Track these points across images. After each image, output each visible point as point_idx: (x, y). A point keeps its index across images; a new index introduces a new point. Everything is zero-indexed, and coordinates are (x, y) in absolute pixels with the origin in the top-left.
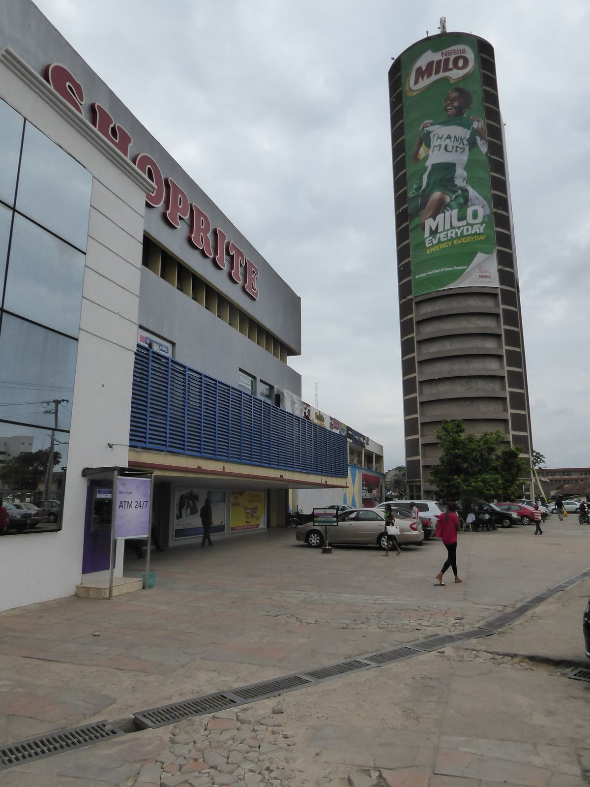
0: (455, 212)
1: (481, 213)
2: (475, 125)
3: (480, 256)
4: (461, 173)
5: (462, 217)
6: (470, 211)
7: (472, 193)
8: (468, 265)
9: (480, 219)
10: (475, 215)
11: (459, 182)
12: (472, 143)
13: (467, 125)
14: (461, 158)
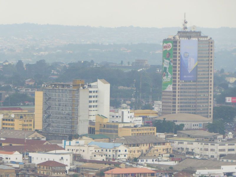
0: (166, 77)
1: (170, 77)
2: (171, 60)
3: (169, 85)
4: (167, 69)
5: (167, 78)
6: (168, 77)
7: (169, 73)
8: (167, 86)
9: (170, 78)
10: (169, 78)
11: (167, 71)
12: (170, 63)
13: (169, 60)
14: (168, 67)
